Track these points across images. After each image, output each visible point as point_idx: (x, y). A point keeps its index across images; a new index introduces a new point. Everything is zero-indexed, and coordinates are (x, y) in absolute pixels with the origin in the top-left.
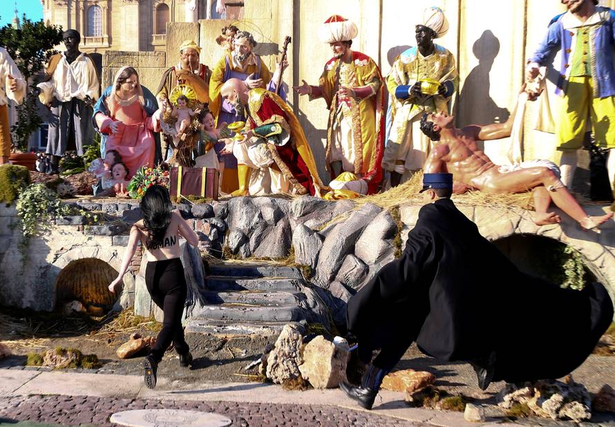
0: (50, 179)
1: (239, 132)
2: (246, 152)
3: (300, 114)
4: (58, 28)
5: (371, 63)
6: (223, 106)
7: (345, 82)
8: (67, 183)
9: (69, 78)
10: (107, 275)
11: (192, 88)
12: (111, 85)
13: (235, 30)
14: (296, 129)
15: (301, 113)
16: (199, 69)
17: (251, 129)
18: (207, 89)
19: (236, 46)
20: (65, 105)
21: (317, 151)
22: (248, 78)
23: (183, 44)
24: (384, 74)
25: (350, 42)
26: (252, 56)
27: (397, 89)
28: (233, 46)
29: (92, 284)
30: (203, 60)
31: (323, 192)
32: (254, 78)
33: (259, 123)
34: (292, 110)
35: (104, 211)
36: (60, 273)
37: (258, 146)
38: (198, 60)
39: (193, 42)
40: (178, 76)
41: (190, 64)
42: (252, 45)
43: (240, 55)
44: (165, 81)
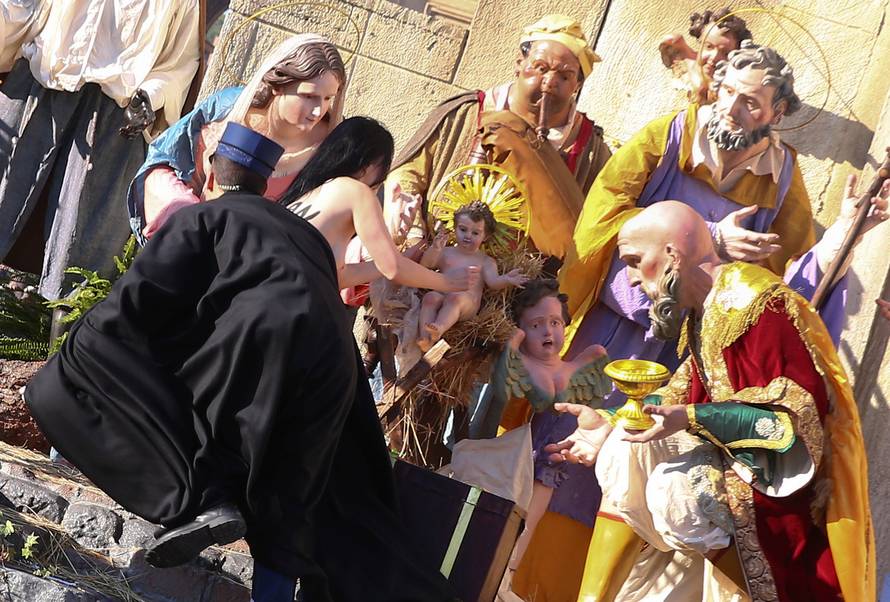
1: (640, 401)
2: (641, 476)
3: (874, 401)
11: (523, 188)
12: (238, 82)
13: (737, 32)
14: (845, 451)
15: (881, 399)
16: (569, 128)
17: (687, 401)
18: (572, 210)
19: (723, 92)
22: (732, 217)
23: (541, 24)
26: (771, 144)
28: (712, 85)
30: (590, 102)
32: (750, 223)
33: (721, 389)
34: (852, 380)
35: (67, 526)
37: (693, 471)
38: (575, 95)
39: (576, 28)
40: (486, 131)
41: (541, 101)
42: (782, 103)
43: (729, 128)
44: (436, 133)
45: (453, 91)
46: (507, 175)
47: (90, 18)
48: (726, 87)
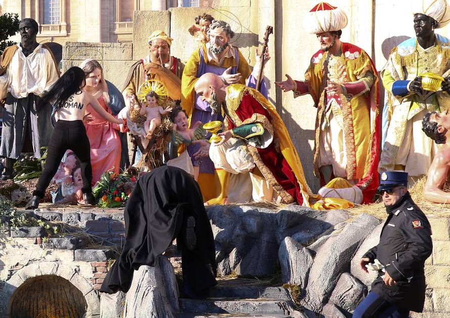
0: (3, 184)
1: (216, 133)
2: (223, 155)
3: (283, 112)
4: (13, 17)
5: (364, 56)
7: (335, 77)
8: (23, 189)
9: (24, 72)
10: (68, 294)
11: (162, 83)
13: (210, 19)
14: (280, 129)
15: (285, 111)
16: (170, 62)
17: (230, 129)
18: (179, 85)
19: (211, 37)
20: (20, 101)
21: (305, 154)
22: (225, 71)
23: (153, 35)
24: (379, 68)
25: (339, 33)
26: (230, 48)
27: (394, 84)
28: (207, 36)
29: (51, 305)
31: (312, 201)
32: (231, 72)
33: (238, 123)
34: (275, 108)
35: (64, 221)
36: (15, 292)
37: (238, 148)
38: (169, 52)
39: (163, 33)
40: (147, 70)
41: (160, 57)
42: (229, 35)
43: (216, 47)
44: (133, 76)
46: (157, 81)
47: (24, 75)
48: (212, 35)
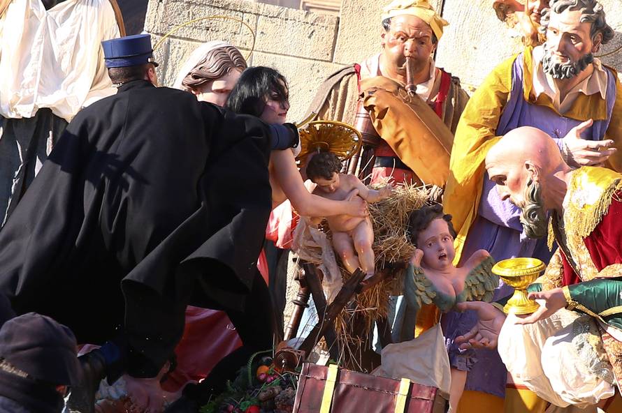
1: (524, 290)
2: (535, 352)
6: (489, 199)
9: (36, 49)
16: (431, 82)
17: (562, 285)
19: (550, 34)
22: (574, 131)
26: (595, 68)
28: (540, 29)
30: (446, 58)
32: (589, 134)
33: (588, 271)
37: (577, 339)
38: (432, 55)
39: (424, 1)
40: (366, 95)
41: (406, 64)
42: (599, 35)
43: (559, 61)
44: (327, 102)
45: (334, 68)
47: (34, 57)
48: (552, 28)
